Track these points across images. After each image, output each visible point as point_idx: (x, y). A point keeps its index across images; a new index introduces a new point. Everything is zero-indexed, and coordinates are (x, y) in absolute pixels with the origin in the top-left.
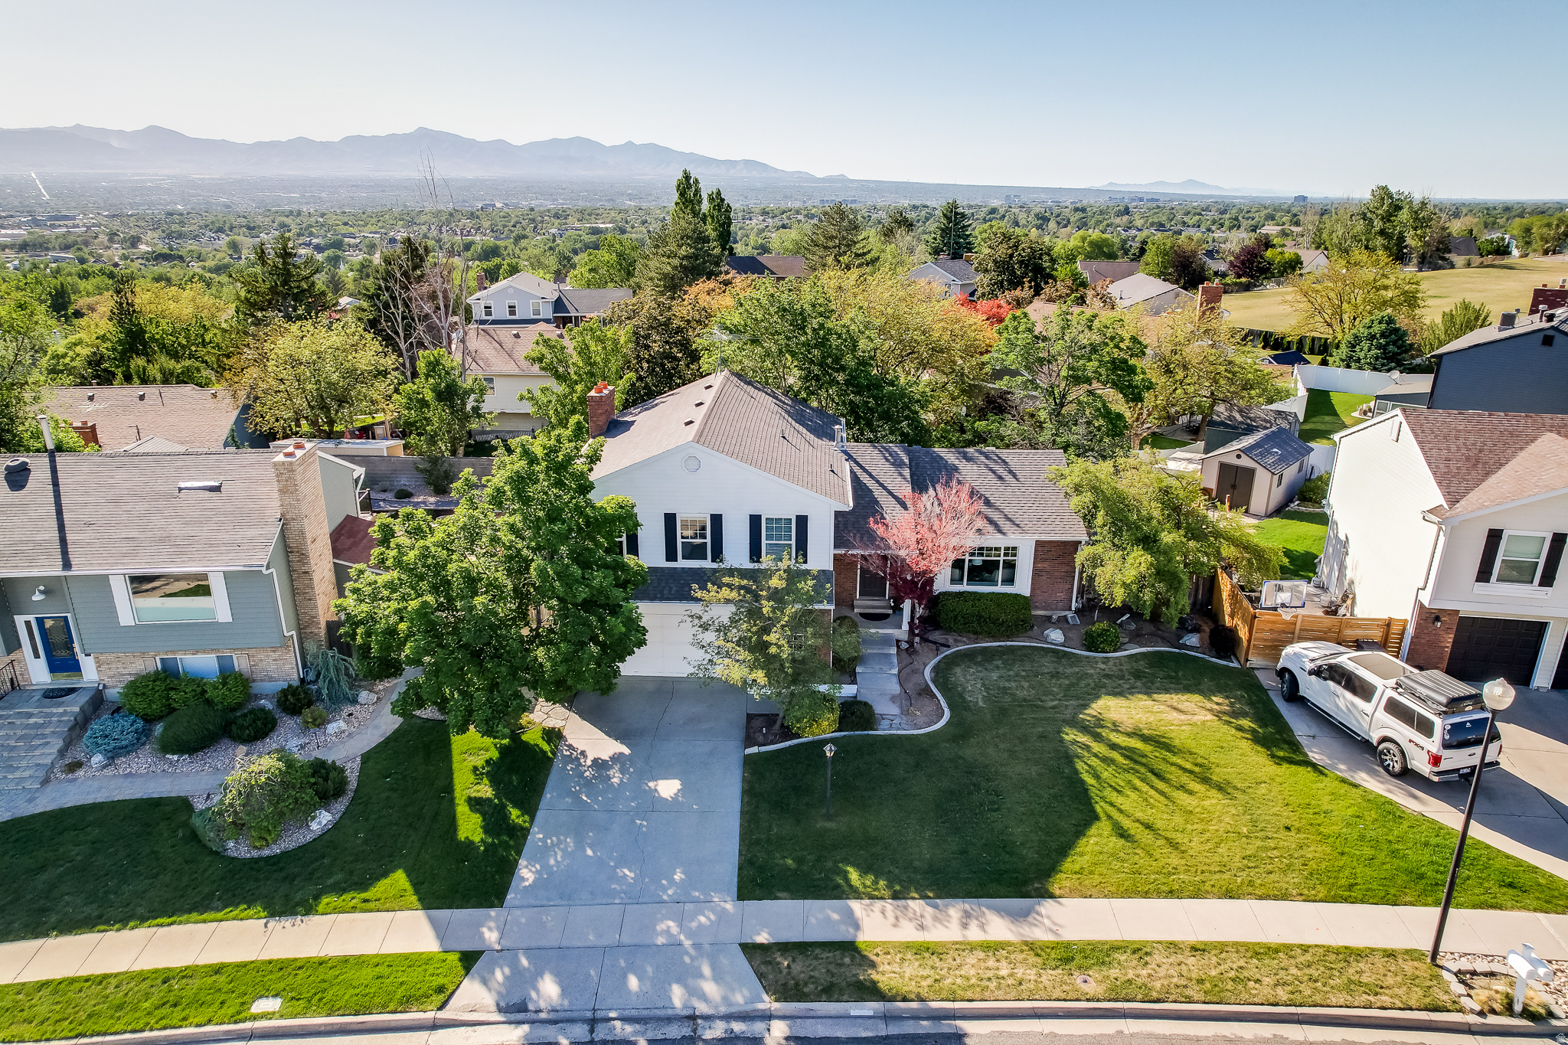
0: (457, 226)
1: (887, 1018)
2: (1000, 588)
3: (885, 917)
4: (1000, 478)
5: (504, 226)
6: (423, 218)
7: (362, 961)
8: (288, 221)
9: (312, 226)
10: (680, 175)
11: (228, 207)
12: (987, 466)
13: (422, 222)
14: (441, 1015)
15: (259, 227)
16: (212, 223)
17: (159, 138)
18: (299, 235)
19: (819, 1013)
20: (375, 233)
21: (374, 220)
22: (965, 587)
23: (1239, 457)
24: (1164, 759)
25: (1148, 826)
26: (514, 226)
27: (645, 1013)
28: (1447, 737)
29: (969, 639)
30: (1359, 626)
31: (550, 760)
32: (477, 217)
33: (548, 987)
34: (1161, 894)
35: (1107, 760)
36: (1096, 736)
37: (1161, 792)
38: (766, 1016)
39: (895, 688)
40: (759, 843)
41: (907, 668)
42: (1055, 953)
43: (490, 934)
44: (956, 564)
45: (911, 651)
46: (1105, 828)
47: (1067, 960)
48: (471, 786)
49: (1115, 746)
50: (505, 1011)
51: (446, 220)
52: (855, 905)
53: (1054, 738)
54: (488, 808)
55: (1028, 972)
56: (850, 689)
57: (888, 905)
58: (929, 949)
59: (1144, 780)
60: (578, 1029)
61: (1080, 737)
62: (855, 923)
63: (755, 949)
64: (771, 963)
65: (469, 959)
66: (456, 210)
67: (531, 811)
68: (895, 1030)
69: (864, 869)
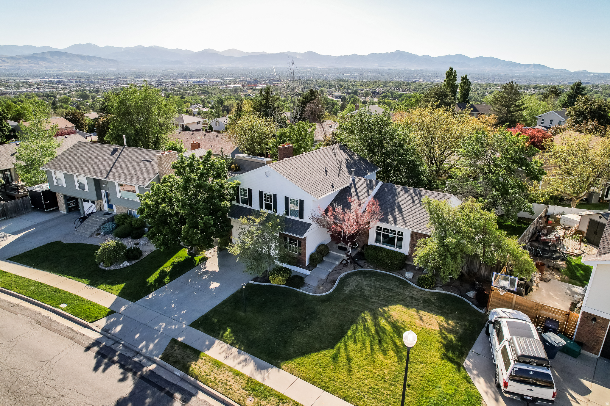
0: (401, 88)
1: (182, 379)
2: (395, 249)
3: (220, 349)
4: (413, 202)
5: (419, 89)
6: (389, 84)
7: (89, 302)
8: (342, 83)
9: (349, 86)
10: (448, 69)
11: (326, 78)
12: (412, 196)
13: (389, 86)
14: (90, 324)
15: (333, 85)
16: (319, 83)
17: (311, 55)
18: (344, 89)
19: (167, 368)
20: (371, 89)
21: (371, 84)
22: (380, 245)
23: (600, 217)
24: (392, 338)
25: (349, 359)
26: (423, 89)
27: (130, 346)
28: (514, 374)
29: (374, 267)
30: (550, 311)
31: (194, 266)
32: (410, 85)
33: (119, 328)
34: (319, 386)
35: (367, 329)
36: (375, 318)
37: (372, 349)
38: (154, 362)
39: (324, 277)
40: (215, 311)
41: (337, 271)
42: (253, 386)
43: (123, 309)
44: (378, 234)
45: (346, 265)
46: (331, 352)
47: (254, 390)
48: (167, 267)
49: (377, 325)
50: (103, 330)
51: (398, 86)
52: (217, 342)
53: (357, 314)
54: (163, 274)
55: (237, 387)
56: (308, 272)
57: (226, 346)
58: (218, 365)
59: (371, 342)
60: (111, 342)
61: (368, 316)
62: (209, 347)
63: (174, 341)
64: (172, 347)
65: (111, 313)
66: (403, 82)
67: (171, 279)
68: (180, 384)
69: (233, 332)
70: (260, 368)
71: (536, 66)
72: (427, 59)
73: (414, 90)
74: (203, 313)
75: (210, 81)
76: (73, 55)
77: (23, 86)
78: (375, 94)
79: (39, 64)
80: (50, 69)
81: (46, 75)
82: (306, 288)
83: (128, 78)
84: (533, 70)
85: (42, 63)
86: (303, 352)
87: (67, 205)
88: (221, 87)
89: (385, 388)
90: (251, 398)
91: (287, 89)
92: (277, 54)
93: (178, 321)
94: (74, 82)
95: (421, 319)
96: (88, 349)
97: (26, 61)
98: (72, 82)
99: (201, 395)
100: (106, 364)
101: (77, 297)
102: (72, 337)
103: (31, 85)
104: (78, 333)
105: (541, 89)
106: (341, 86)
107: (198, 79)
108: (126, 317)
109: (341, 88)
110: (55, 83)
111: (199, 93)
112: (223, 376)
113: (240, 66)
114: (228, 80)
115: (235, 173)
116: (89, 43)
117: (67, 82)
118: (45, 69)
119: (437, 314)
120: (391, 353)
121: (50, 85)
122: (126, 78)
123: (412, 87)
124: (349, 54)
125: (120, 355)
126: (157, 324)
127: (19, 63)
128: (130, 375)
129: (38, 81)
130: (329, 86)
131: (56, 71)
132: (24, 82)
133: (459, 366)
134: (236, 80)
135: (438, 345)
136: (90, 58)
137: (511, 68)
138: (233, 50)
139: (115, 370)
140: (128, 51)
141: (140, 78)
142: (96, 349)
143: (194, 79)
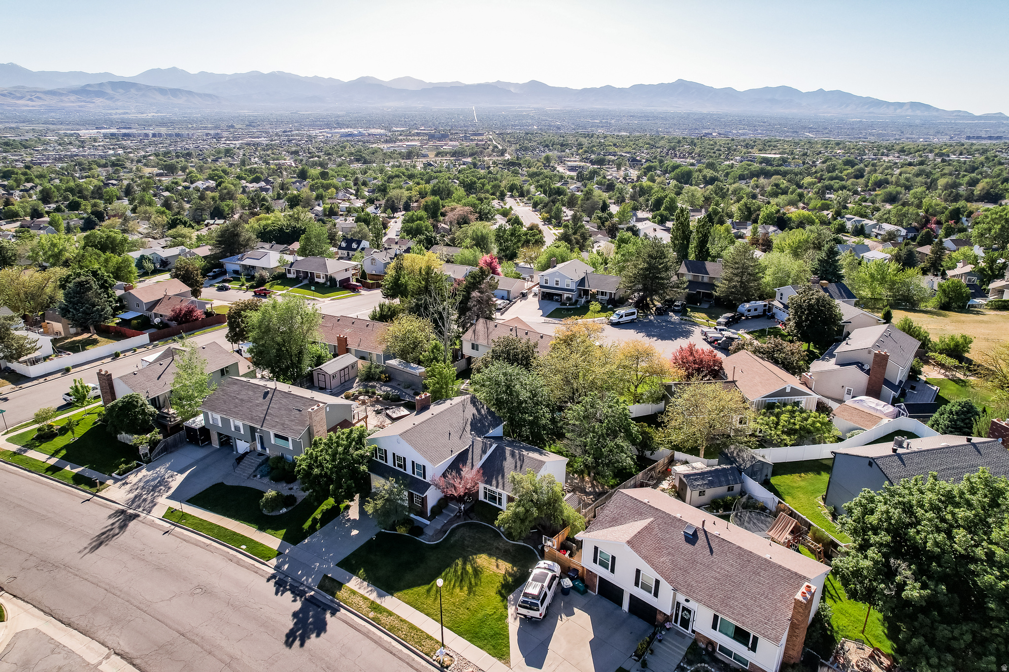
0: (679, 150)
1: (331, 601)
2: (497, 505)
3: (356, 582)
5: (708, 152)
6: (662, 143)
9: (594, 146)
11: (558, 129)
12: (516, 460)
13: (659, 146)
14: (266, 562)
15: (568, 144)
16: (545, 141)
17: (535, 87)
18: (586, 152)
19: (322, 594)
20: (628, 153)
22: (487, 501)
24: (470, 578)
27: (296, 579)
31: (339, 514)
32: (695, 145)
33: (286, 566)
34: (414, 607)
35: (456, 571)
36: (464, 563)
37: (454, 586)
38: (313, 590)
39: (439, 527)
40: (354, 554)
41: (451, 522)
42: (375, 606)
43: (287, 551)
44: (485, 493)
45: (459, 517)
46: (427, 587)
47: (375, 608)
48: (318, 514)
49: (464, 569)
50: (276, 566)
51: (674, 147)
52: (354, 577)
53: (453, 560)
54: (315, 521)
55: (364, 606)
56: (428, 522)
57: (360, 580)
58: (354, 592)
59: (455, 581)
60: (282, 577)
61: (459, 562)
62: (349, 581)
63: (326, 576)
64: (324, 580)
65: (279, 554)
66: (684, 138)
67: (321, 526)
68: (330, 604)
69: (364, 571)
70: (380, 596)
71: (914, 105)
72: (729, 93)
73: (699, 156)
74: (346, 556)
75: (369, 135)
76: (147, 87)
77: (70, 143)
78: (634, 163)
79: (94, 102)
80: (112, 111)
81: (105, 121)
82: (424, 536)
83: (237, 127)
84: (910, 112)
85: (99, 101)
86: (410, 586)
87: (220, 439)
88: (384, 146)
89: (452, 610)
90: (372, 613)
91: (493, 151)
92: (479, 86)
93: (328, 561)
94: (151, 136)
95: (497, 566)
96: (268, 580)
97: (73, 98)
98: (146, 135)
99: (342, 610)
100: (282, 591)
101: (252, 540)
102: (256, 571)
103: (83, 142)
104: (260, 569)
105: (911, 153)
106: (580, 145)
107: (349, 130)
108: (290, 557)
109: (581, 151)
110: (120, 138)
111: (351, 159)
112: (356, 600)
113: (417, 106)
114: (398, 131)
115: (385, 386)
116: (174, 68)
117: (139, 135)
118: (103, 111)
119: (509, 562)
120: (465, 588)
121: (114, 141)
122: (232, 127)
123: (697, 150)
124: (598, 85)
125: (290, 585)
126: (313, 563)
127: (62, 101)
128: (298, 598)
129: (93, 132)
130: (562, 145)
131: (120, 114)
132: (72, 135)
133: (504, 598)
134: (410, 132)
135: (499, 584)
136: (175, 92)
137: (871, 110)
138: (408, 79)
139: (288, 595)
140: (236, 80)
141: (254, 127)
142: (274, 580)
143: (343, 130)
